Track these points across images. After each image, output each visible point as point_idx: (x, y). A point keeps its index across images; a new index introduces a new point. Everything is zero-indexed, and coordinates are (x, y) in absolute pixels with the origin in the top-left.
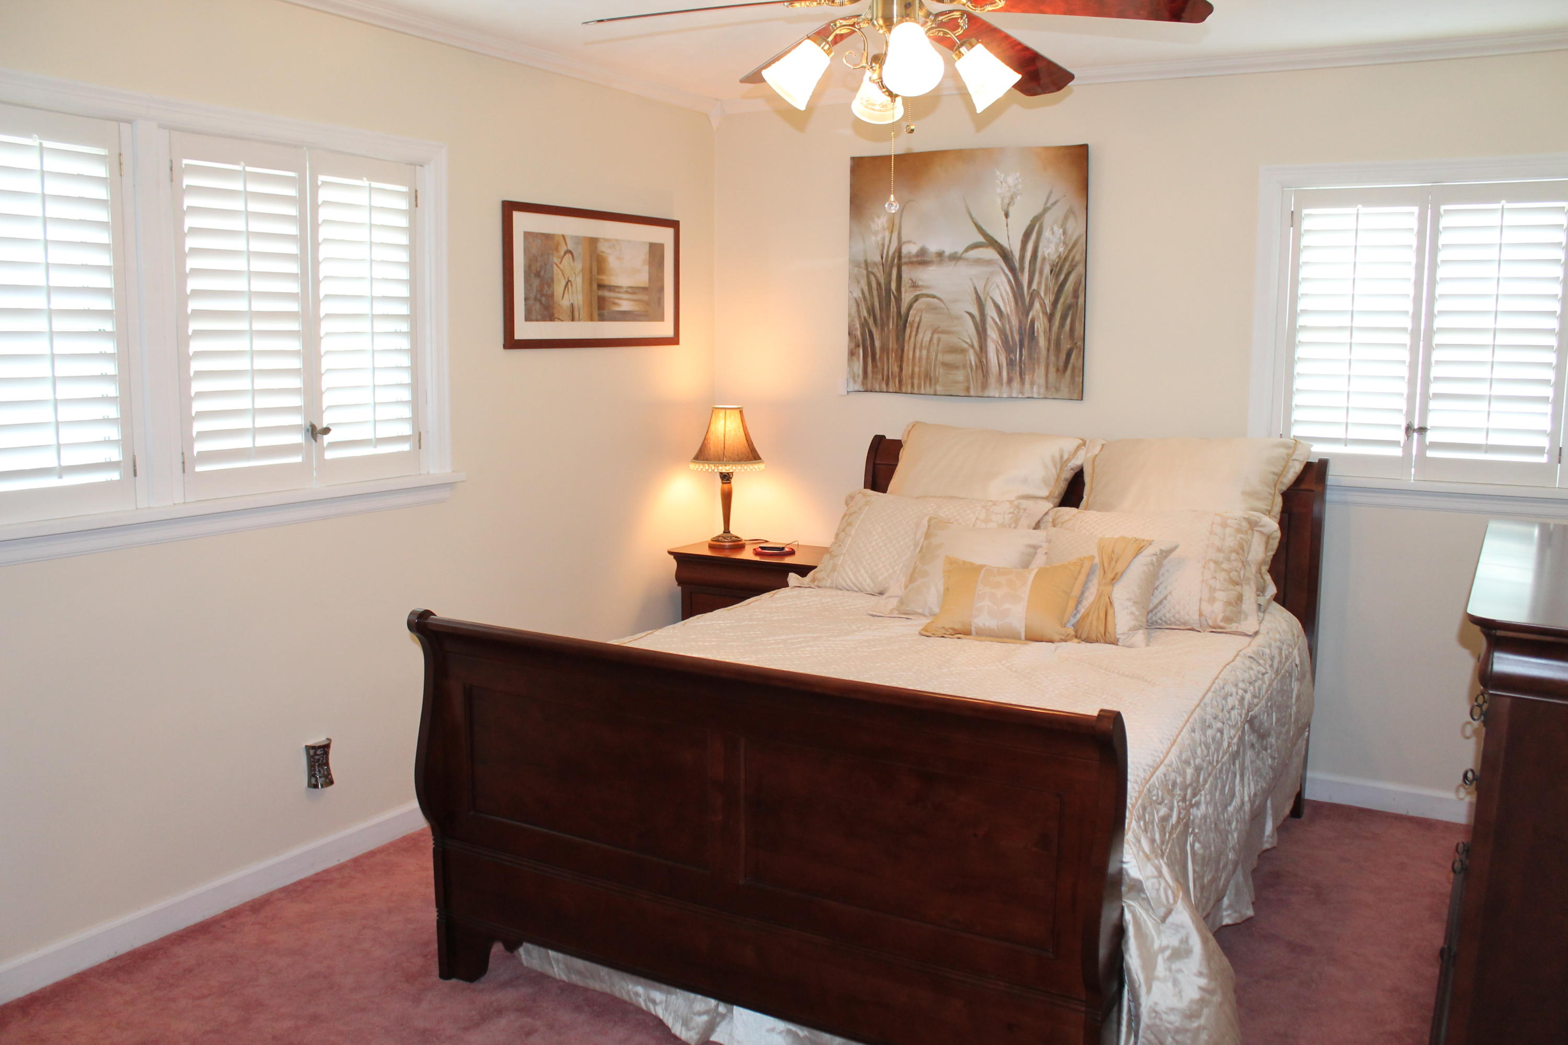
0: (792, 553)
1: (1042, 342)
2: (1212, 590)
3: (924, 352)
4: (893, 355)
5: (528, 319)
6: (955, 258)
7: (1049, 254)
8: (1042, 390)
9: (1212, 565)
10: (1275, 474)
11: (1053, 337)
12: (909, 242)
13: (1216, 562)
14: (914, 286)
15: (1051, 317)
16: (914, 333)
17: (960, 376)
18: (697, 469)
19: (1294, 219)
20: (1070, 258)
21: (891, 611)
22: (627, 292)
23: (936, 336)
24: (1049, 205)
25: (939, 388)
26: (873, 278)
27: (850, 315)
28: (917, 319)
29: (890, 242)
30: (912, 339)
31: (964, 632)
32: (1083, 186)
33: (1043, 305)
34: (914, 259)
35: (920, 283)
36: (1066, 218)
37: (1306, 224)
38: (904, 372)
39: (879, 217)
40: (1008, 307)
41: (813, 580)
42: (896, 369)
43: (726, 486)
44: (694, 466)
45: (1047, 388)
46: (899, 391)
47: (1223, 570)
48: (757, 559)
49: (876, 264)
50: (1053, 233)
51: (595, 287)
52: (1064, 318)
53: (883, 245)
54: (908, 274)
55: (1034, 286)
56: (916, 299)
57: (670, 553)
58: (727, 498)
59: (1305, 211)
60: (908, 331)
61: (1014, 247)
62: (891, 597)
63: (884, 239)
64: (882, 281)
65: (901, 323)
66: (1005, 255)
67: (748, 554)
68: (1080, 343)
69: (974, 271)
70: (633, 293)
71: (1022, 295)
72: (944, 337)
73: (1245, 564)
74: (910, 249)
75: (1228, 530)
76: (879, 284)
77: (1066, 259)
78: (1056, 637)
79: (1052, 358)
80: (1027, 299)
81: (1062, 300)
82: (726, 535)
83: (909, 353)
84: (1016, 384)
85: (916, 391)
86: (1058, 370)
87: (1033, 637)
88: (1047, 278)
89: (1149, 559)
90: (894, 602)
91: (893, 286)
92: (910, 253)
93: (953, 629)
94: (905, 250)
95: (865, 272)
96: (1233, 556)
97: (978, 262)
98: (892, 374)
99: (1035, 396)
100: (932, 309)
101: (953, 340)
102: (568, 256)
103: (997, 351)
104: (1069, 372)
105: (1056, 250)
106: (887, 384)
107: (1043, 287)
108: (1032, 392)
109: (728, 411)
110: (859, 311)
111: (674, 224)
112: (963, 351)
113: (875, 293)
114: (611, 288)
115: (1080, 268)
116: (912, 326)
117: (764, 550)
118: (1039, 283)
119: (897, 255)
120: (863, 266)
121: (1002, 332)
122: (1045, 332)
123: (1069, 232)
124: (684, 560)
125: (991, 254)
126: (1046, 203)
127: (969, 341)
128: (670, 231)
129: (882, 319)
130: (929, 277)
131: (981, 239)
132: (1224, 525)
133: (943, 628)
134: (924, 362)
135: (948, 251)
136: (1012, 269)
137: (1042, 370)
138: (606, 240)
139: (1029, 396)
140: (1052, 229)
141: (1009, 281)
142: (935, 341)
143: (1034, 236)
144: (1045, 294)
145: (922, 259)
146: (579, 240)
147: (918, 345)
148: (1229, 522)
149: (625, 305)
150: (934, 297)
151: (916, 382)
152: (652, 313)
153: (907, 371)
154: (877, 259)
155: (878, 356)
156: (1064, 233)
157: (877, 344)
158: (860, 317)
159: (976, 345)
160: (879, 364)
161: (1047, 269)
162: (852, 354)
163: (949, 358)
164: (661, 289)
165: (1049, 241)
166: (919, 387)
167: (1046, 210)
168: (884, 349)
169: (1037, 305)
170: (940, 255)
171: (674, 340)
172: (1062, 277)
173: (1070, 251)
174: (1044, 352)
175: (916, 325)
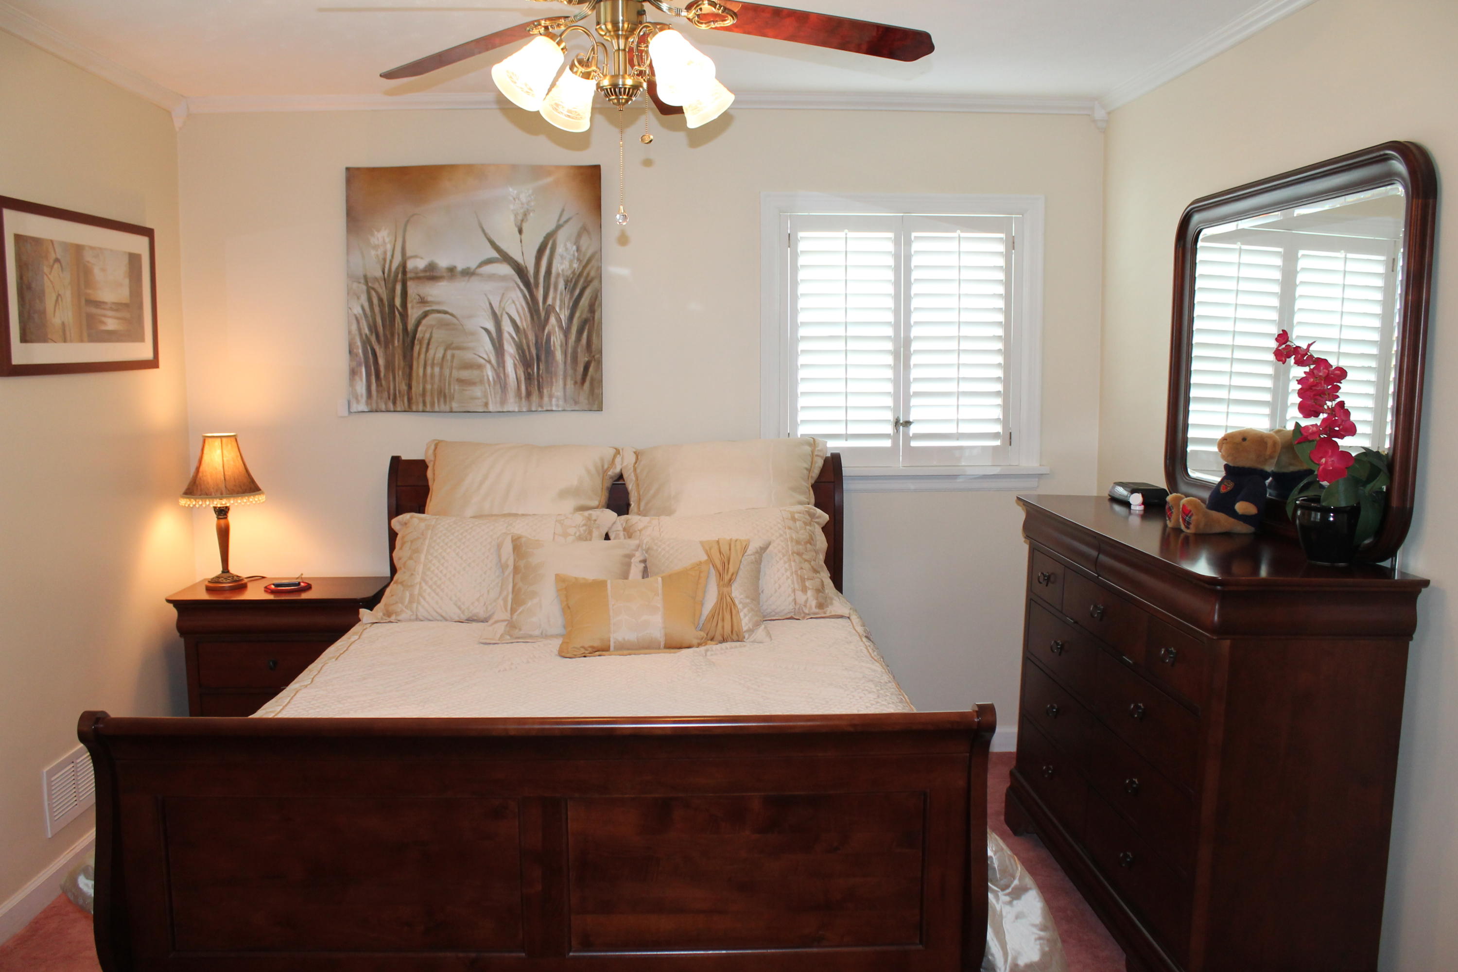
0: (308, 587)
1: (559, 355)
2: (803, 580)
3: (437, 370)
4: (399, 374)
5: (24, 339)
6: (468, 273)
7: (563, 271)
8: (561, 403)
9: (797, 557)
10: (807, 469)
11: (570, 350)
12: (416, 257)
13: (799, 554)
14: (423, 301)
15: (566, 333)
16: (424, 350)
17: (477, 391)
18: (189, 505)
19: (791, 240)
20: (585, 274)
21: (502, 636)
22: (111, 309)
23: (449, 353)
24: (561, 222)
25: (455, 406)
26: (373, 294)
27: (350, 332)
28: (427, 336)
29: (392, 256)
30: (422, 356)
31: (602, 649)
32: (595, 203)
33: (559, 320)
34: (422, 275)
35: (430, 299)
36: (579, 236)
37: (802, 246)
38: (413, 389)
39: (378, 231)
40: (524, 322)
41: (388, 614)
42: (404, 388)
43: (222, 522)
44: (183, 502)
45: (565, 400)
46: (409, 410)
47: (806, 560)
48: (271, 597)
49: (376, 279)
50: (567, 249)
51: (83, 302)
52: (580, 332)
53: (385, 260)
54: (413, 289)
55: (550, 301)
56: (426, 315)
57: (169, 601)
58: (224, 535)
59: (801, 234)
60: (417, 348)
61: (529, 263)
62: (496, 622)
63: (385, 253)
64: (385, 297)
65: (409, 339)
66: (520, 271)
67: (255, 593)
68: (597, 356)
69: (488, 286)
70: (117, 310)
71: (537, 311)
72: (457, 352)
73: (817, 552)
74: (417, 264)
75: (798, 524)
76: (381, 300)
77: (580, 275)
78: (695, 642)
79: (570, 371)
80: (543, 314)
81: (577, 315)
82: (226, 575)
83: (418, 370)
84: (535, 397)
85: (428, 408)
86: (576, 383)
87: (674, 645)
88: (561, 294)
89: (753, 557)
90: (501, 628)
91: (398, 302)
92: (416, 268)
93: (592, 647)
94: (410, 265)
95: (364, 288)
96: (809, 546)
97: (492, 277)
98: (400, 392)
99: (554, 408)
100: (443, 325)
101: (469, 356)
102: (56, 266)
103: (515, 365)
104: (587, 384)
105: (571, 266)
106: (394, 403)
107: (558, 303)
108: (551, 405)
109: (224, 440)
110: (360, 329)
111: (148, 232)
112: (480, 367)
113: (377, 309)
114: (98, 304)
115: (595, 283)
116: (421, 343)
117: (278, 588)
118: (554, 299)
119: (401, 270)
120: (362, 281)
121: (519, 347)
122: (561, 346)
123: (583, 249)
124: (184, 607)
125: (505, 269)
126: (559, 220)
127: (485, 356)
128: (144, 241)
129: (385, 335)
130: (437, 292)
131: (494, 254)
132: (794, 519)
133: (583, 647)
134: (437, 379)
135: (460, 267)
136: (527, 284)
137: (561, 382)
138: (92, 248)
139: (549, 408)
140: (565, 245)
141: (525, 297)
142: (449, 357)
143: (547, 252)
144: (560, 309)
145: (431, 274)
146: (67, 246)
147: (429, 362)
148: (797, 516)
149: (111, 324)
150: (446, 313)
151: (428, 399)
152: (133, 334)
153: (417, 389)
154: (379, 274)
155: (382, 374)
156: (578, 250)
157: (381, 362)
158: (361, 334)
159: (494, 361)
160: (384, 382)
161: (561, 285)
162: (353, 373)
163: (465, 374)
164: (140, 307)
165: (562, 257)
166: (433, 404)
167: (559, 227)
168: (390, 365)
169: (553, 320)
170: (452, 270)
171: (153, 364)
172: (577, 292)
173: (585, 267)
174: (561, 366)
175: (426, 342)
